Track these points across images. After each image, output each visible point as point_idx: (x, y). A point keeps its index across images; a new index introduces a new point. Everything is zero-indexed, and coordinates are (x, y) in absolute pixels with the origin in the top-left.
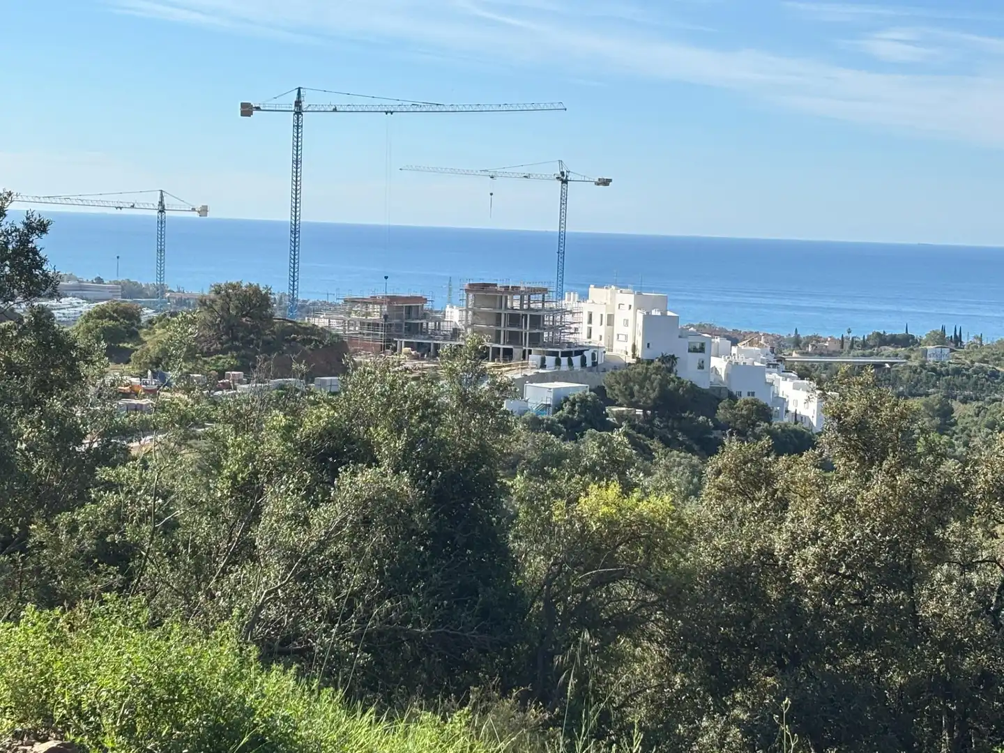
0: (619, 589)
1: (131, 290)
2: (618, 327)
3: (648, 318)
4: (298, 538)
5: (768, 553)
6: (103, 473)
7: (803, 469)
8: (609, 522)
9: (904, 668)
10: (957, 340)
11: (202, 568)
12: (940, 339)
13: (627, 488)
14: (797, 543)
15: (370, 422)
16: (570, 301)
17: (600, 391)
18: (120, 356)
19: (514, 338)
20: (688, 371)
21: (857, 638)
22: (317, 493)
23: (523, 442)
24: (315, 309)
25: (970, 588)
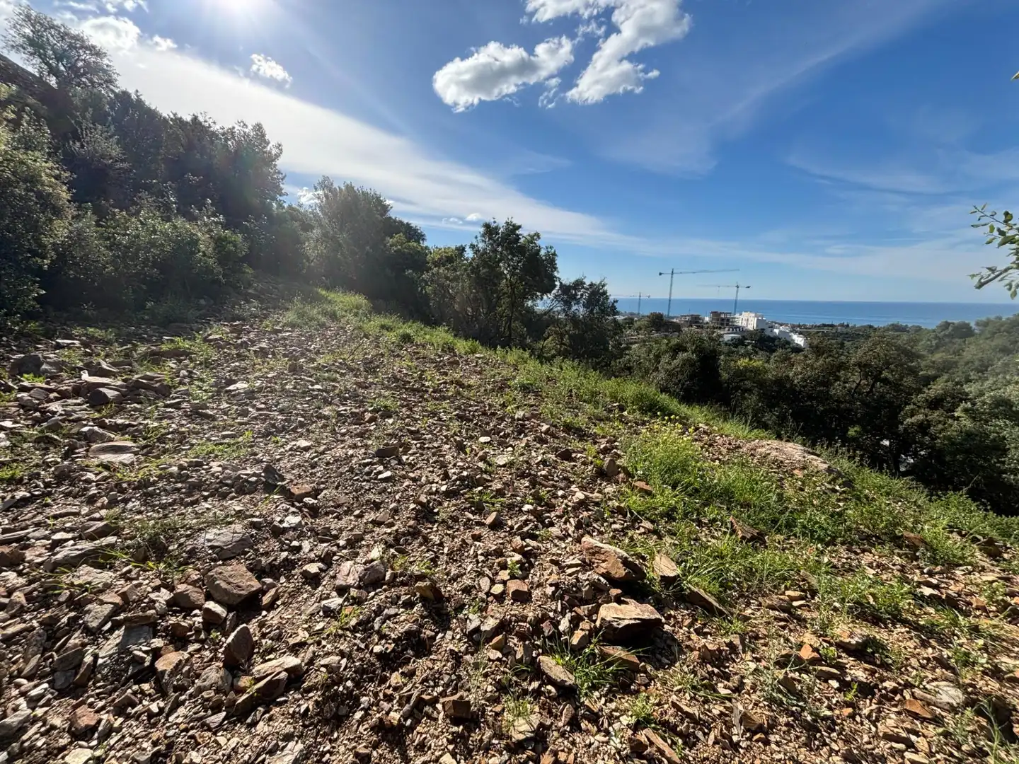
0: (746, 382)
1: (632, 314)
2: (750, 322)
3: (758, 320)
4: (669, 367)
5: (788, 376)
6: (627, 352)
7: (800, 357)
8: (745, 367)
9: (823, 406)
10: (848, 326)
11: (647, 371)
12: (842, 325)
13: (751, 359)
14: (796, 374)
15: (687, 342)
16: (737, 316)
17: (743, 337)
18: (630, 328)
19: (722, 324)
20: (768, 333)
21: (810, 397)
22: (674, 358)
23: (724, 349)
24: (673, 318)
25: (845, 387)
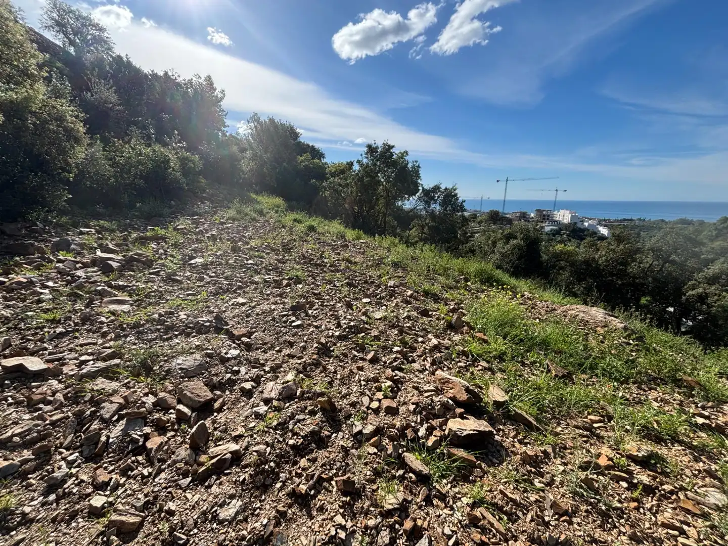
0: (561, 262)
1: (476, 211)
2: (565, 217)
3: (572, 216)
4: (503, 250)
5: (594, 258)
6: (472, 239)
7: (604, 243)
8: (561, 251)
9: (622, 280)
10: (644, 220)
11: (486, 254)
12: (640, 220)
13: (565, 245)
14: (601, 256)
15: (517, 232)
16: (556, 212)
17: (560, 228)
18: (474, 221)
19: (544, 219)
20: (579, 225)
21: (612, 274)
22: (507, 243)
23: (545, 237)
24: (507, 214)
25: (640, 267)
